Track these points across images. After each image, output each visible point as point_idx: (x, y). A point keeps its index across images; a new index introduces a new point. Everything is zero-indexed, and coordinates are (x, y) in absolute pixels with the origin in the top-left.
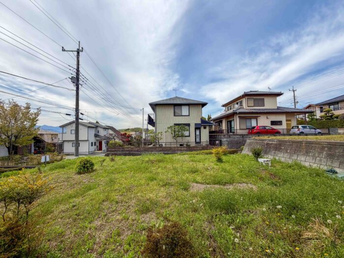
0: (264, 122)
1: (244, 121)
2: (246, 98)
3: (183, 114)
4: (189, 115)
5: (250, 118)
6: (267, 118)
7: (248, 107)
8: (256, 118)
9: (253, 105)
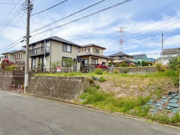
0: (100, 62)
1: (93, 60)
2: (93, 47)
3: (67, 51)
4: (71, 52)
5: (95, 59)
6: (101, 60)
7: (94, 52)
8: (97, 59)
9: (95, 52)
